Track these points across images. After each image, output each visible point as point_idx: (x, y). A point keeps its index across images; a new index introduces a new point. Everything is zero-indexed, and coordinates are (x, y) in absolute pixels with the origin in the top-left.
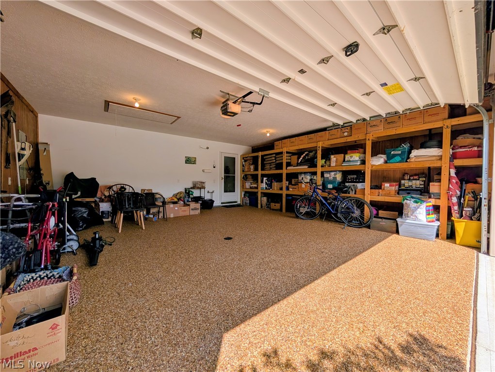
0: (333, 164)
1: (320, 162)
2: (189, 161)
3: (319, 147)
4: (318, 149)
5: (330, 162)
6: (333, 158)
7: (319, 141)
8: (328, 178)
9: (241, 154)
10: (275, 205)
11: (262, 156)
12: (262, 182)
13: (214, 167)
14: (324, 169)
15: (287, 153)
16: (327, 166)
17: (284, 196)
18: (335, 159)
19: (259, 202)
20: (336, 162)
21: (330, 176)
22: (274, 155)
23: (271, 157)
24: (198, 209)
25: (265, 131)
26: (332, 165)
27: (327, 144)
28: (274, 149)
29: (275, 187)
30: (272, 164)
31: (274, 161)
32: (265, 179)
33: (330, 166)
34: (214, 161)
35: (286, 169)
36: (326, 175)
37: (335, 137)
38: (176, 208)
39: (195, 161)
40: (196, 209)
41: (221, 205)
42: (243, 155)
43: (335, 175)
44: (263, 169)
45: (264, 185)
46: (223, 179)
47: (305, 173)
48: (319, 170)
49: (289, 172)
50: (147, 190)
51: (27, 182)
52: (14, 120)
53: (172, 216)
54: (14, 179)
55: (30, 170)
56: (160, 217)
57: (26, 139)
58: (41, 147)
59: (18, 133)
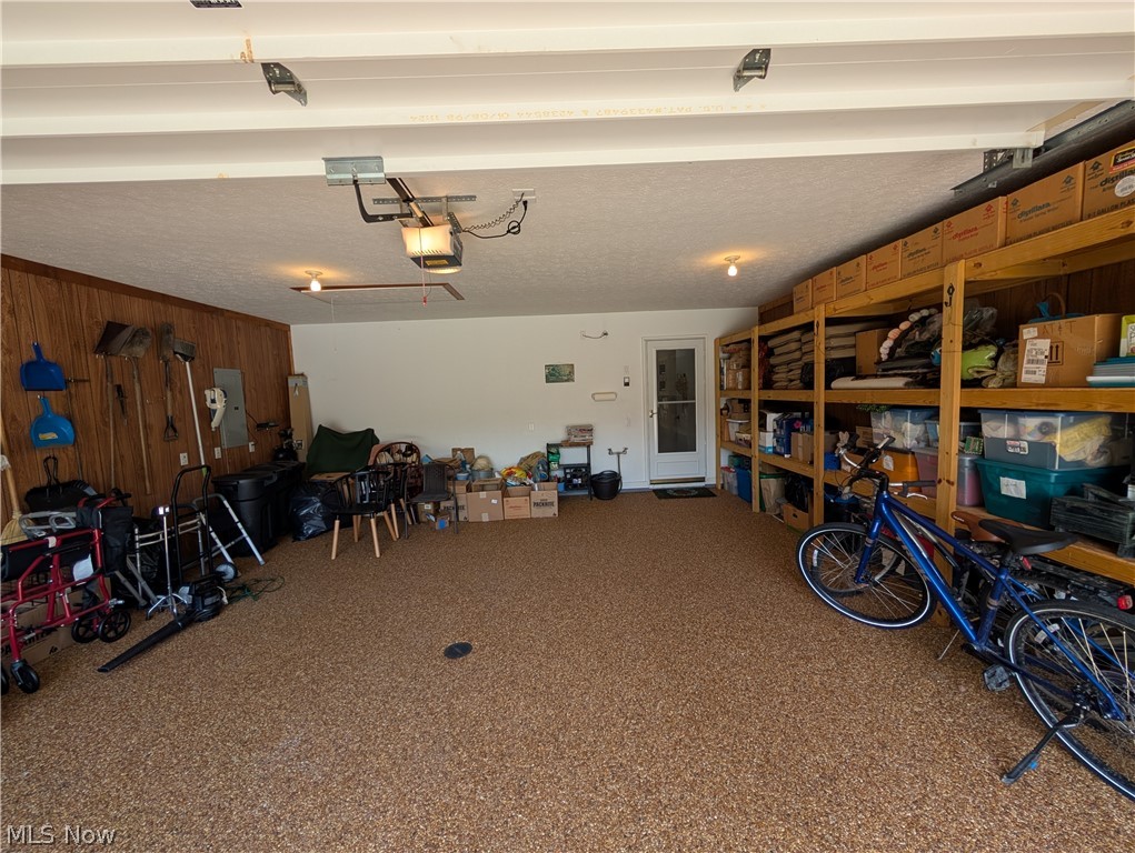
0: (1034, 370)
1: (955, 362)
2: (555, 374)
3: (951, 289)
4: (946, 297)
5: (1016, 363)
6: (1035, 342)
7: (956, 259)
8: (1003, 442)
9: (718, 335)
10: (794, 515)
11: (763, 339)
12: (763, 427)
13: (627, 384)
14: (976, 399)
15: (830, 322)
16: (992, 384)
17: (819, 489)
18: (1045, 344)
19: (755, 492)
20: (1054, 357)
21: (1017, 438)
22: (796, 335)
23: (787, 343)
24: (552, 504)
25: (718, 259)
26: (1025, 378)
27: (1002, 265)
28: (791, 313)
29: (800, 449)
30: (793, 366)
31: (797, 355)
32: (771, 417)
33: (1014, 385)
34: (626, 369)
35: (828, 387)
36: (995, 429)
37: (1049, 218)
38: (494, 501)
39: (571, 373)
40: (545, 504)
41: (651, 487)
42: (720, 339)
43: (1047, 430)
44: (767, 384)
45: (769, 440)
46: (655, 416)
47: (896, 408)
48: (952, 398)
49: (835, 399)
50: (462, 451)
51: (252, 449)
52: (186, 358)
53: (485, 518)
54: (194, 456)
55: (261, 426)
56: (461, 518)
57: (243, 378)
58: (291, 382)
59: (211, 373)
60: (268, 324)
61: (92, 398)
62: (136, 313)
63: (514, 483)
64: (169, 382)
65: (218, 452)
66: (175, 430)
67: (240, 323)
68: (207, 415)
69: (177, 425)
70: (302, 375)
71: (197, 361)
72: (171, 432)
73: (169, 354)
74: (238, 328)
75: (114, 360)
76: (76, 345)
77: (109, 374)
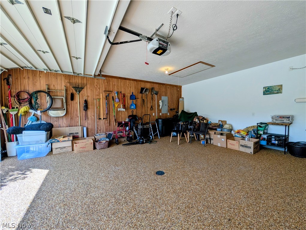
2: (270, 91)
38: (223, 140)
50: (222, 121)
51: (168, 114)
52: (156, 94)
53: (219, 145)
54: (155, 114)
55: (171, 110)
56: (212, 143)
57: (168, 99)
58: (180, 99)
59: (161, 97)
60: (176, 86)
61: (139, 101)
62: (148, 86)
63: (238, 136)
64: (152, 99)
65: (161, 114)
66: (152, 108)
67: (169, 86)
68: (159, 106)
69: (153, 107)
70: (183, 98)
71: (158, 95)
72: (152, 109)
73: (153, 94)
74: (168, 87)
75: (143, 95)
76: (138, 92)
77: (142, 97)
